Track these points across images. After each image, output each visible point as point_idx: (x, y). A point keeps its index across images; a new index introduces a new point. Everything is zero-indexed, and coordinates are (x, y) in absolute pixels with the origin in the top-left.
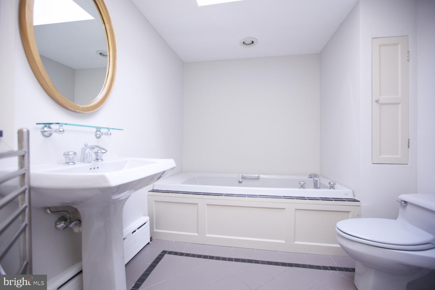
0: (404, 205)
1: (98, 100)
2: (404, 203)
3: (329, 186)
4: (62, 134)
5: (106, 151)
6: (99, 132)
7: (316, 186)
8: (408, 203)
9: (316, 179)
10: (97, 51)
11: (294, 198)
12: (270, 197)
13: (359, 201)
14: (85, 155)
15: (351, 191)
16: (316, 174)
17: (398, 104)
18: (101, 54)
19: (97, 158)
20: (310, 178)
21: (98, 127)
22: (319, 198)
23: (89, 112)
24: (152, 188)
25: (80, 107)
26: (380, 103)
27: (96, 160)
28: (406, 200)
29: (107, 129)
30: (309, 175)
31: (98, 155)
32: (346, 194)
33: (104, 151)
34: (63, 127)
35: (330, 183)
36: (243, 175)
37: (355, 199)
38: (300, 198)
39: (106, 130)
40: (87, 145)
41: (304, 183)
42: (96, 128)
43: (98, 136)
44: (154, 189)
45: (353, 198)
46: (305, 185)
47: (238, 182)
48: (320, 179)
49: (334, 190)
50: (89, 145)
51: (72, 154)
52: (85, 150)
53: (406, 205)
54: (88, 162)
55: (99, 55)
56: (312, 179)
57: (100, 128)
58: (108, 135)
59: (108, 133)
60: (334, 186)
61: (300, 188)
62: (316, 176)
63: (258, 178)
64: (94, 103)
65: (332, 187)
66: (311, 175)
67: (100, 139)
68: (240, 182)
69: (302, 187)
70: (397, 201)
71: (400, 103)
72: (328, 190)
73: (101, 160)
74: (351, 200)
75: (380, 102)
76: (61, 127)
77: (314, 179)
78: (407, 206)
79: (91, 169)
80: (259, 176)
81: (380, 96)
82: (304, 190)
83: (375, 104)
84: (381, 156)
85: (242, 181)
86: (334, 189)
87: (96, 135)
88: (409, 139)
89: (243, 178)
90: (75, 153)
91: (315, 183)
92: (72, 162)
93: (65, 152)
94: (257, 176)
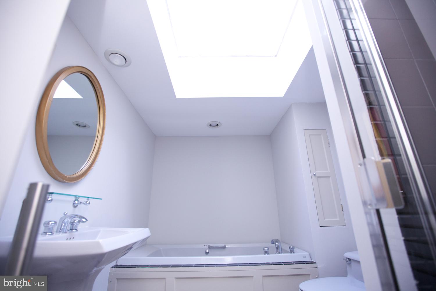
0: (349, 262)
1: (83, 171)
2: (349, 261)
3: (289, 250)
4: (50, 203)
5: (87, 220)
6: (77, 201)
7: (278, 251)
8: (352, 260)
9: (278, 244)
10: (73, 122)
11: (260, 264)
12: (238, 265)
13: (316, 263)
14: (64, 224)
15: (308, 253)
16: (278, 240)
17: (329, 177)
18: (77, 124)
19: (72, 228)
20: (272, 244)
21: (77, 196)
22: (283, 262)
23: (74, 182)
24: (115, 263)
25: (68, 177)
26: (317, 177)
27: (71, 230)
28: (349, 258)
29: (87, 198)
30: (272, 241)
31: (74, 225)
32: (304, 257)
33: (84, 220)
34: (52, 197)
35: (289, 248)
36: (210, 245)
37: (312, 261)
38: (265, 264)
39: (85, 200)
40: (66, 214)
41: (268, 248)
42: (75, 196)
43: (76, 205)
44: (117, 264)
45: (310, 260)
46: (269, 251)
47: (204, 253)
48: (281, 244)
49: (294, 254)
50: (68, 214)
51: (53, 223)
52: (64, 220)
53: (350, 262)
54: (64, 232)
55: (76, 125)
56: (274, 244)
57: (79, 197)
58: (86, 205)
59: (87, 202)
60: (293, 250)
61: (265, 254)
62: (277, 241)
63: (224, 248)
64: (79, 173)
65: (292, 251)
66: (273, 241)
67: (77, 208)
68: (207, 253)
69: (267, 252)
70: (344, 259)
71: (330, 176)
72: (289, 254)
73: (75, 230)
74: (310, 262)
75: (317, 175)
76: (50, 197)
77: (276, 244)
78: (352, 263)
79: (67, 239)
80: (225, 246)
81: (316, 171)
82: (268, 255)
83: (313, 177)
84: (325, 220)
85: (210, 250)
86: (294, 252)
87: (74, 204)
88: (342, 205)
89: (210, 248)
90: (55, 223)
91: (277, 248)
92: (51, 232)
93: (46, 222)
94: (223, 245)
